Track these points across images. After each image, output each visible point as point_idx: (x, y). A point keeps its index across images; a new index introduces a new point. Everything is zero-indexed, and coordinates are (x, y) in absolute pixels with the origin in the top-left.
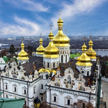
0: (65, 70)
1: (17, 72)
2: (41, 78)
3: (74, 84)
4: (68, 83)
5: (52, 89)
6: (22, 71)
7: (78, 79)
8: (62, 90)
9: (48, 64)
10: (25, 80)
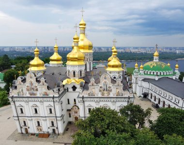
2: (67, 91)
3: (111, 91)
4: (104, 90)
5: (86, 101)
6: (43, 85)
7: (115, 85)
8: (98, 99)
9: (74, 72)
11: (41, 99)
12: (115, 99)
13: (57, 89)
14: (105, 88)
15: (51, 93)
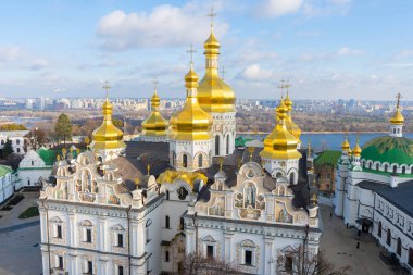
0: (238, 169)
1: (96, 184)
2: (166, 197)
3: (263, 207)
4: (247, 204)
5: (202, 226)
7: (273, 192)
8: (231, 226)
9: (185, 157)
10: (122, 205)
12: (273, 231)
14: (250, 199)
15: (125, 200)
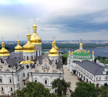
1: (1, 66)
2: (23, 68)
3: (49, 69)
5: (34, 75)
6: (6, 64)
7: (52, 65)
8: (41, 74)
9: (28, 57)
11: (5, 73)
12: (52, 75)
13: (15, 67)
14: (46, 67)
15: (11, 70)
